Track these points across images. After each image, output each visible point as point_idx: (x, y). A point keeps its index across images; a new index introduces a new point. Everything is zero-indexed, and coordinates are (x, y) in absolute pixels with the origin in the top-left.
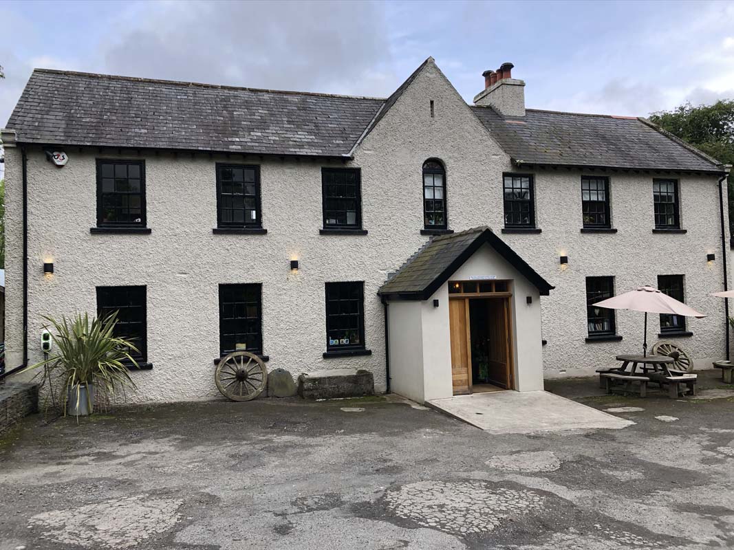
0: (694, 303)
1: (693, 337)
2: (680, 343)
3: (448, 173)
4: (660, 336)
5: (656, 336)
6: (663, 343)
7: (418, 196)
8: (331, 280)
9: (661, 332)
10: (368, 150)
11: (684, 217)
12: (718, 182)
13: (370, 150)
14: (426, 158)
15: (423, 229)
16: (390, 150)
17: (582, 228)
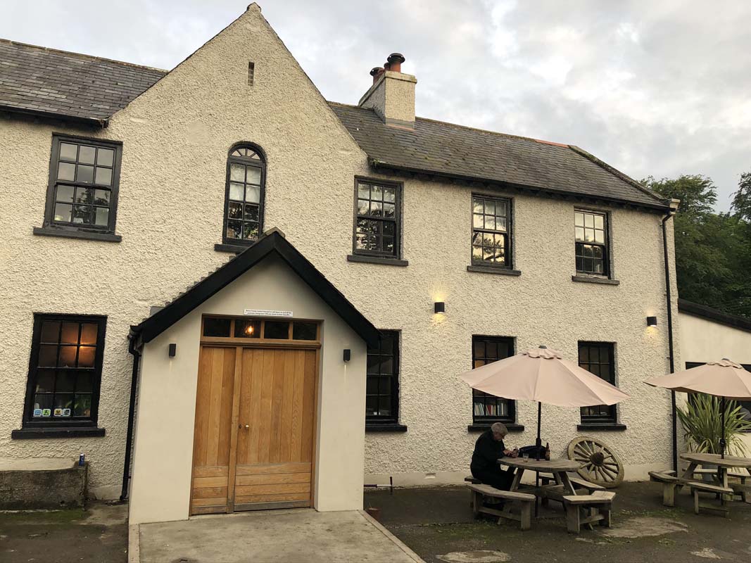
0: (629, 383)
1: (626, 432)
2: (608, 440)
3: (269, 166)
4: (580, 428)
5: (574, 429)
6: (583, 439)
7: (216, 193)
8: (46, 309)
9: (582, 422)
10: (139, 117)
11: (615, 264)
12: (661, 221)
13: (142, 118)
14: (235, 141)
15: (221, 243)
16: (175, 122)
17: (470, 265)
